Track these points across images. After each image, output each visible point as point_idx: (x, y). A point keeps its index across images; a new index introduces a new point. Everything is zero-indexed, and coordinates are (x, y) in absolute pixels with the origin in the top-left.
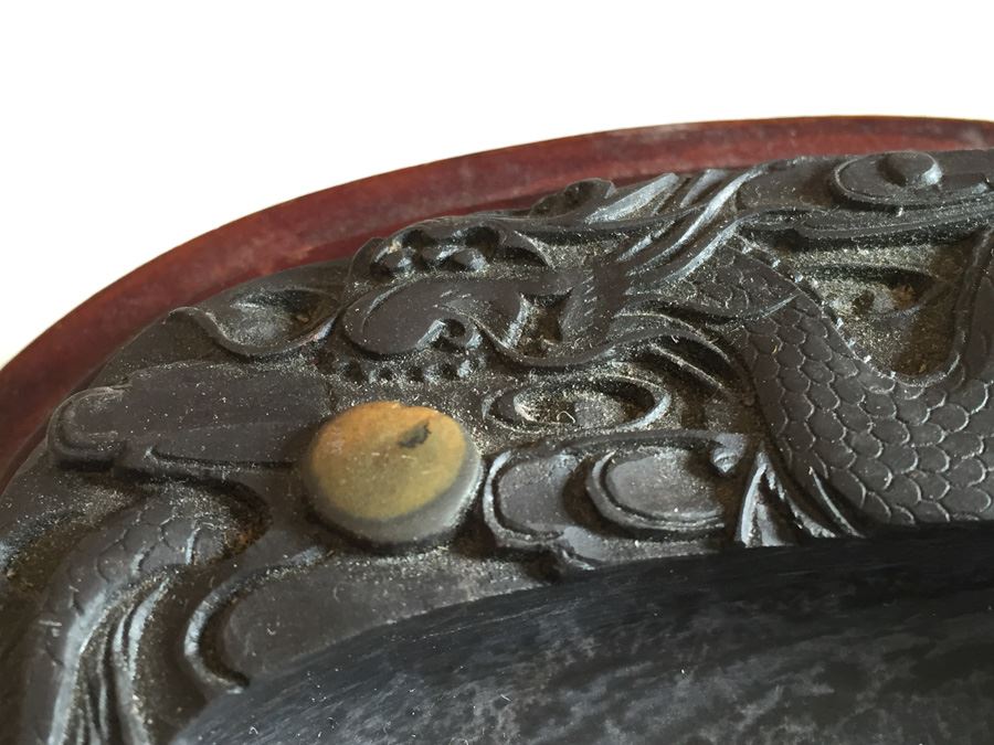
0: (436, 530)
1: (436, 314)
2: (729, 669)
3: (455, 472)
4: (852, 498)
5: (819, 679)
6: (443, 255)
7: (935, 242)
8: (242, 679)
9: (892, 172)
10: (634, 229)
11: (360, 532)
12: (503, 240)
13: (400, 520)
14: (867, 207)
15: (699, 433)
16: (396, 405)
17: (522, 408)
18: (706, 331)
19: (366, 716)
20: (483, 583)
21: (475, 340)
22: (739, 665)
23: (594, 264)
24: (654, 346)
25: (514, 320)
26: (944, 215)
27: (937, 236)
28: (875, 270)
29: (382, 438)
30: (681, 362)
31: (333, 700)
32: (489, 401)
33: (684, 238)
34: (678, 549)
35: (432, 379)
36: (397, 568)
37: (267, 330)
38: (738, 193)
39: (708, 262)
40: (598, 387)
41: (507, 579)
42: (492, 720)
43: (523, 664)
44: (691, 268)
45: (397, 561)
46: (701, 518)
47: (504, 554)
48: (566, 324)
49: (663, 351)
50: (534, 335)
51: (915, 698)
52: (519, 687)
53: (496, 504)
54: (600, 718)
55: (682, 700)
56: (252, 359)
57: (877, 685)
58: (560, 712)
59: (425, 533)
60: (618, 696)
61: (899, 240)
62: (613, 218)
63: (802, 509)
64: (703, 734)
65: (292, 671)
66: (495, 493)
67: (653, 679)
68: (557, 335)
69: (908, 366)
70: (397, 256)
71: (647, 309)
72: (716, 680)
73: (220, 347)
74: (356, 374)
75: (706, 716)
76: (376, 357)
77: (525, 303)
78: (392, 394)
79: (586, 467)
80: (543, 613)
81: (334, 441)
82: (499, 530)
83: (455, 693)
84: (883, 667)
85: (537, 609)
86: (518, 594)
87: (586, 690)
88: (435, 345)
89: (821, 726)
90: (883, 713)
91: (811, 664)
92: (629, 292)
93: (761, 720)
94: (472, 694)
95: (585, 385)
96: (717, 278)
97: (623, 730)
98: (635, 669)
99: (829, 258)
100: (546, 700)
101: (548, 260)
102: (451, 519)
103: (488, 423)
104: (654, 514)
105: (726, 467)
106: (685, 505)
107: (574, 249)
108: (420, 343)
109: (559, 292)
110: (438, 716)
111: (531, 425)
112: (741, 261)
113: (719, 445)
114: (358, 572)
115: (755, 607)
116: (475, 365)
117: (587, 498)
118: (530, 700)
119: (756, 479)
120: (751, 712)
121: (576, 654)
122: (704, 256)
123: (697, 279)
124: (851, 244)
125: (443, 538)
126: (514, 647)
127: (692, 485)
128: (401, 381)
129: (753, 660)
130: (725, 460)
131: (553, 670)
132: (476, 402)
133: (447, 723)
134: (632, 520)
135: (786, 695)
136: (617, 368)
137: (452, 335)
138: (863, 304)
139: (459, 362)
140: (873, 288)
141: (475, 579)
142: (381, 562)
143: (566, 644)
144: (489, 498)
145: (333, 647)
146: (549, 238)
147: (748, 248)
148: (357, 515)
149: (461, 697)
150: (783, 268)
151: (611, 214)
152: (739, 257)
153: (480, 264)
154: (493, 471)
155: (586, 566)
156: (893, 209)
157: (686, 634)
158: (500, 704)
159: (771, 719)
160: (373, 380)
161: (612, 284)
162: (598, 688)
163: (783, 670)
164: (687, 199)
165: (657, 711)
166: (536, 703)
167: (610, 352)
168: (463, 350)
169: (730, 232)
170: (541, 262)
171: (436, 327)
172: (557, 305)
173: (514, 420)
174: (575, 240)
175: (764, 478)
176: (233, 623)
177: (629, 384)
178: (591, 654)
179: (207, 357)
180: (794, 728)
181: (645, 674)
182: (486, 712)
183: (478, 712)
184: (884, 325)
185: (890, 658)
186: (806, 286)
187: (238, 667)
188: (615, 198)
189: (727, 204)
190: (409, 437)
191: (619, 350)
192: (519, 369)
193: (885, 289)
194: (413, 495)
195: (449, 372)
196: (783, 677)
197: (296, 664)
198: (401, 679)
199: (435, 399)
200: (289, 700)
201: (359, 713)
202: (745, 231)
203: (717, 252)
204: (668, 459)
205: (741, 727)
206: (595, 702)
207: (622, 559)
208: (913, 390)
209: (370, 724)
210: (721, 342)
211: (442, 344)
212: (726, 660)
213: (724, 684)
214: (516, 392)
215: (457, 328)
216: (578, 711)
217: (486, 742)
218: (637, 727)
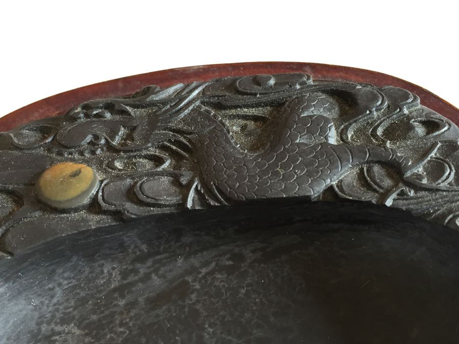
0: (80, 204)
1: (89, 133)
2: (197, 256)
3: (88, 185)
4: (224, 191)
5: (229, 259)
6: (95, 112)
7: (271, 106)
8: (11, 254)
9: (257, 82)
10: (164, 102)
11: (54, 205)
12: (116, 107)
13: (67, 201)
14: (247, 94)
15: (176, 172)
16: (71, 163)
17: (118, 164)
18: (185, 138)
19: (64, 272)
20: (98, 222)
21: (103, 141)
22: (200, 254)
23: (149, 115)
24: (165, 143)
25: (118, 134)
26: (273, 97)
27: (271, 104)
28: (249, 116)
29: (64, 174)
30: (174, 148)
31: (50, 265)
32: (106, 162)
33: (181, 105)
34: (167, 210)
35: (87, 155)
36: (68, 217)
37: (32, 140)
38: (204, 89)
39: (189, 114)
40: (145, 157)
41: (107, 221)
42: (111, 274)
43: (121, 254)
44: (182, 115)
45: (68, 215)
46: (174, 200)
47: (105, 212)
48: (135, 135)
49: (169, 145)
50: (125, 140)
51: (262, 265)
52: (120, 262)
53: (103, 196)
54: (150, 273)
55: (179, 267)
56: (24, 149)
57: (249, 261)
58: (135, 271)
59: (76, 205)
60: (157, 266)
61: (257, 105)
62: (157, 99)
63: (209, 196)
64: (186, 278)
65: (29, 252)
66: (103, 192)
67: (169, 260)
68: (133, 140)
69: (253, 149)
70: (79, 113)
71: (165, 130)
72: (192, 260)
73: (14, 146)
74: (60, 154)
75: (188, 272)
76: (67, 148)
77: (123, 129)
78: (73, 160)
79: (136, 183)
80: (124, 235)
81: (48, 175)
82: (103, 204)
83: (96, 264)
84: (251, 254)
85: (121, 233)
86: (111, 226)
87: (145, 264)
88: (89, 143)
89: (229, 275)
90: (250, 270)
91: (225, 254)
92: (159, 124)
93: (207, 274)
94: (103, 265)
95: (140, 157)
96: (191, 120)
97: (159, 277)
98: (162, 256)
99: (233, 112)
100: (130, 267)
101: (132, 114)
102: (86, 201)
103: (105, 169)
104: (157, 198)
105: (184, 183)
106: (168, 195)
107: (143, 110)
108: (83, 143)
109: (135, 125)
110: (91, 272)
111: (120, 170)
112: (200, 113)
113: (183, 175)
114: (54, 219)
115: (203, 233)
116: (102, 150)
117: (134, 193)
118: (124, 267)
119: (194, 186)
120: (204, 271)
121: (140, 251)
122: (186, 112)
123: (184, 120)
124: (240, 107)
125: (84, 207)
126: (116, 248)
127: (174, 189)
128: (76, 156)
129: (205, 253)
130: (184, 181)
131: (132, 256)
132: (101, 162)
133: (94, 275)
134: (149, 200)
135: (217, 265)
136: (153, 151)
137: (95, 139)
138: (244, 128)
139: (97, 149)
140: (248, 122)
141: (94, 221)
142: (63, 215)
143: (136, 247)
144: (100, 194)
145: (43, 244)
146: (134, 106)
147: (204, 108)
148: (53, 199)
149: (99, 266)
150: (215, 116)
151: (156, 98)
152: (200, 112)
153: (108, 115)
154: (103, 185)
155: (133, 216)
156: (255, 94)
157: (180, 243)
158: (114, 269)
159: (211, 273)
160: (66, 155)
161: (153, 122)
162: (149, 263)
163: (216, 256)
164: (185, 92)
165: (171, 271)
166: (127, 268)
167: (150, 145)
168: (98, 145)
169: (198, 103)
170: (129, 114)
171: (89, 138)
172: (133, 129)
173: (114, 168)
174: (143, 107)
175: (197, 186)
176: (9, 236)
177: (155, 156)
178: (146, 251)
179: (10, 149)
180: (219, 276)
181: (167, 258)
182: (108, 271)
183: (106, 271)
184: (249, 134)
185: (253, 251)
186: (221, 122)
187: (10, 250)
188: (158, 92)
189: (199, 94)
190: (74, 174)
191: (153, 144)
192: (117, 151)
193: (253, 122)
194: (73, 193)
195: (93, 153)
196: (216, 259)
197: (30, 249)
198: (75, 259)
199: (88, 162)
200: (32, 264)
201: (61, 271)
202: (203, 103)
203: (192, 110)
204: (165, 180)
205: (200, 276)
206: (149, 268)
207: (146, 214)
208: (251, 156)
209: (66, 275)
210: (190, 141)
211: (91, 143)
212: (195, 253)
213: (195, 261)
214: (116, 159)
215: (97, 137)
216: (142, 271)
217: (109, 282)
218: (163, 276)
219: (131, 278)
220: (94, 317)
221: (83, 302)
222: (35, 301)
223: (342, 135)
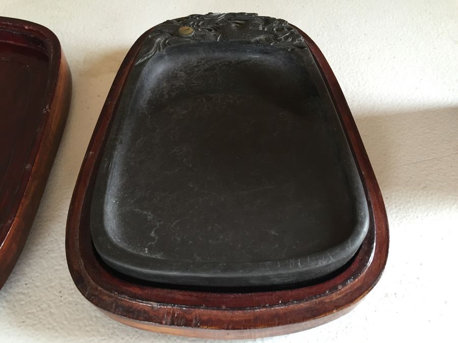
3: (191, 32)
10: (214, 17)
13: (186, 35)
17: (199, 30)
23: (209, 19)
24: (213, 26)
29: (185, 29)
30: (216, 28)
31: (179, 54)
33: (219, 18)
34: (211, 41)
35: (191, 26)
36: (185, 39)
38: (226, 15)
41: (196, 42)
44: (219, 20)
46: (214, 39)
47: (195, 40)
50: (202, 24)
59: (188, 37)
61: (241, 20)
63: (223, 39)
68: (204, 25)
69: (238, 30)
74: (184, 25)
76: (186, 24)
77: (202, 22)
81: (180, 29)
82: (195, 37)
99: (233, 21)
103: (196, 30)
105: (217, 35)
106: (212, 38)
108: (190, 23)
109: (205, 21)
114: (181, 39)
116: (195, 26)
119: (220, 36)
120: (220, 65)
125: (190, 37)
126: (196, 53)
127: (214, 36)
132: (195, 28)
136: (209, 28)
138: (236, 26)
140: (237, 24)
141: (192, 42)
142: (183, 39)
144: (194, 35)
145: (179, 45)
147: (225, 19)
148: (182, 35)
150: (228, 21)
153: (198, 18)
154: (195, 33)
156: (241, 17)
160: (186, 26)
161: (210, 21)
164: (220, 15)
171: (192, 23)
176: (170, 42)
186: (230, 23)
189: (224, 16)
190: (187, 29)
191: (210, 26)
192: (200, 27)
193: (239, 24)
194: (187, 33)
195: (193, 26)
197: (175, 45)
198: (185, 54)
199: (191, 28)
200: (175, 52)
207: (206, 42)
210: (220, 26)
211: (193, 24)
215: (194, 23)
216: (203, 62)
217: (193, 64)
218: (209, 65)
219: (200, 64)
220: (189, 72)
221: (186, 67)
222: (173, 64)
223: (263, 29)
